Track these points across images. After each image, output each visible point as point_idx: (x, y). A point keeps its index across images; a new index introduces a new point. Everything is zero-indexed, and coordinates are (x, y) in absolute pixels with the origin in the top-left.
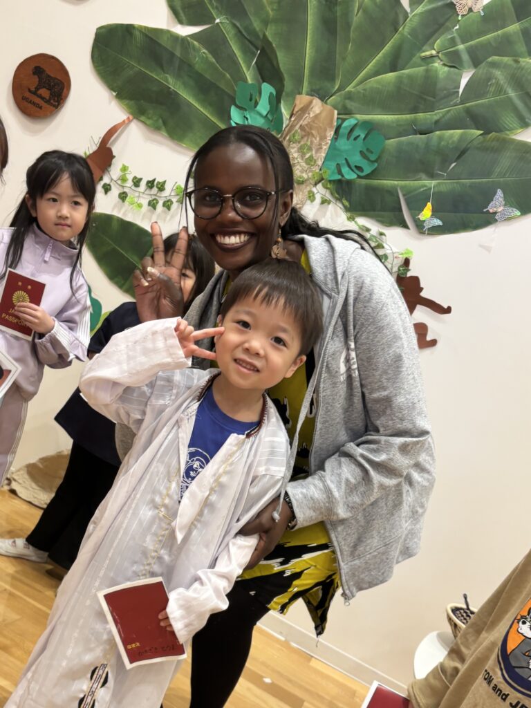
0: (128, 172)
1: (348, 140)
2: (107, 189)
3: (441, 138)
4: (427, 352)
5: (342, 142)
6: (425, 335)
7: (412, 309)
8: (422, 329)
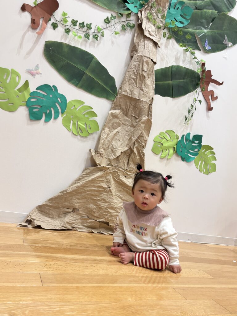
0: (67, 16)
1: (174, 9)
2: (55, 26)
3: (206, 12)
4: (215, 102)
5: (172, 10)
6: (214, 95)
7: (208, 84)
8: (212, 92)
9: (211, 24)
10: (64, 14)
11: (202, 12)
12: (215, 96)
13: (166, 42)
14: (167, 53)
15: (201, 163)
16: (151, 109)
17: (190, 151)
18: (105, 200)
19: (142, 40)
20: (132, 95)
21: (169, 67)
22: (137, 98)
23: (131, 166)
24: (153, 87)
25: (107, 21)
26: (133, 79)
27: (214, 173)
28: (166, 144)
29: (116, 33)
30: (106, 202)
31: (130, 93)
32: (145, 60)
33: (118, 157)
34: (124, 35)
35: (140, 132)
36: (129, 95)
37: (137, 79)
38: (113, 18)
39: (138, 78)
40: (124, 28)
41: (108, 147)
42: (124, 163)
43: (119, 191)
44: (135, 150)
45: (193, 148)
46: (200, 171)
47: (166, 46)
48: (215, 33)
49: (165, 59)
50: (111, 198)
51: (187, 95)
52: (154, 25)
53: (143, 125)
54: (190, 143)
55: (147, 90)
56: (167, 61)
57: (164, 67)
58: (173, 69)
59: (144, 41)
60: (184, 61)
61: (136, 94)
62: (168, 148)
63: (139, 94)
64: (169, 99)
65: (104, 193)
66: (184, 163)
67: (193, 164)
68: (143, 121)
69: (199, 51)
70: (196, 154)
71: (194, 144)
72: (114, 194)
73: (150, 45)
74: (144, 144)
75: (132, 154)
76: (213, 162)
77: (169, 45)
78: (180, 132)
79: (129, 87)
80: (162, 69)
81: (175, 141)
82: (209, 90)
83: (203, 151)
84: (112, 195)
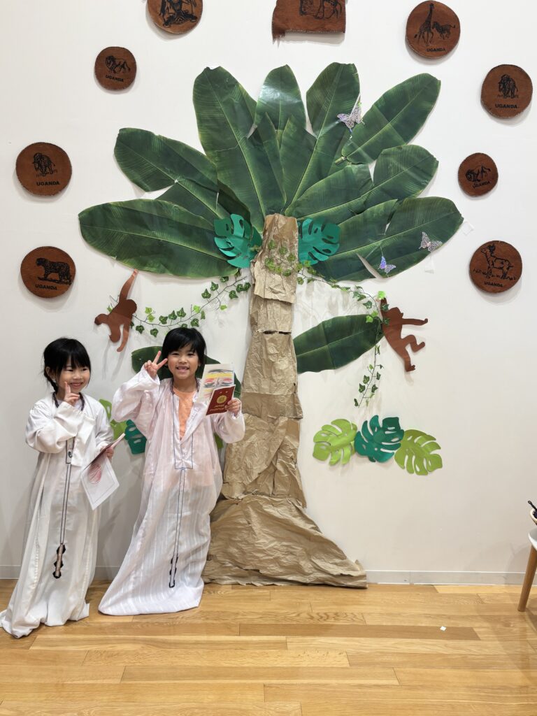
0: (153, 312)
1: (310, 233)
2: (140, 329)
3: (372, 212)
4: (421, 352)
5: (307, 238)
6: (415, 342)
7: (400, 328)
8: (411, 339)
9: (388, 225)
10: (148, 310)
11: (364, 216)
12: (418, 343)
13: (307, 288)
14: (312, 305)
15: (410, 459)
16: (296, 399)
17: (383, 443)
18: (246, 541)
19: (262, 306)
20: (259, 390)
21: (318, 326)
22: (267, 393)
23: (278, 489)
24: (294, 367)
25: (206, 295)
26: (258, 368)
27: (439, 469)
28: (335, 443)
29: (223, 308)
30: (249, 544)
31: (257, 389)
32: (267, 339)
33: (256, 479)
34: (237, 303)
35: (280, 441)
36: (255, 392)
37: (262, 367)
38: (215, 287)
39: (264, 366)
40: (233, 296)
41: (240, 468)
42: (267, 486)
43: (268, 526)
44: (279, 467)
45: (388, 438)
46: (411, 471)
47: (308, 294)
48: (399, 237)
49: (310, 315)
50: (255, 538)
51: (361, 357)
52: (280, 274)
53: (282, 431)
54: (381, 432)
55: (280, 378)
56: (314, 316)
57: (311, 327)
58: (326, 326)
59: (265, 306)
60: (345, 306)
61: (265, 387)
62: (342, 446)
63: (270, 386)
64: (329, 373)
65: (244, 531)
66: (375, 465)
67: (393, 463)
68: (280, 425)
69: (373, 279)
70: (396, 447)
71: (387, 432)
72: (257, 532)
73: (275, 309)
74: (292, 454)
75: (276, 472)
76: (433, 453)
77: (313, 290)
78: (359, 418)
79: (254, 381)
80: (306, 333)
81: (353, 434)
82: (403, 335)
83: (409, 439)
84: (255, 534)
